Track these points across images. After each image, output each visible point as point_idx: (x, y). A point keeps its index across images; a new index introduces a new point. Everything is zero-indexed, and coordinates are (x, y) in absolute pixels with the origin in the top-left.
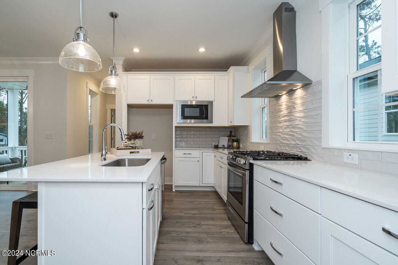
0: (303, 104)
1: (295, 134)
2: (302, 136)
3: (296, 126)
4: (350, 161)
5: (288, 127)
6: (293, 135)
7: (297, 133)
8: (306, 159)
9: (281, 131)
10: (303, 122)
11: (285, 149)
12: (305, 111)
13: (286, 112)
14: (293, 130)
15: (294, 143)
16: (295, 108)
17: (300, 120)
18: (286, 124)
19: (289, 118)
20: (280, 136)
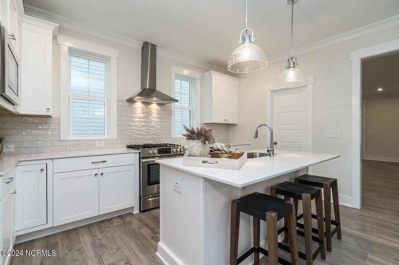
0: (158, 114)
1: (151, 131)
2: (157, 132)
3: (153, 126)
4: (184, 142)
5: (144, 126)
7: (154, 131)
9: (135, 128)
10: (158, 124)
11: (140, 141)
12: (159, 118)
13: (142, 115)
14: (150, 129)
15: (151, 137)
16: (151, 114)
17: (155, 123)
18: (141, 123)
19: (145, 120)
20: (134, 132)
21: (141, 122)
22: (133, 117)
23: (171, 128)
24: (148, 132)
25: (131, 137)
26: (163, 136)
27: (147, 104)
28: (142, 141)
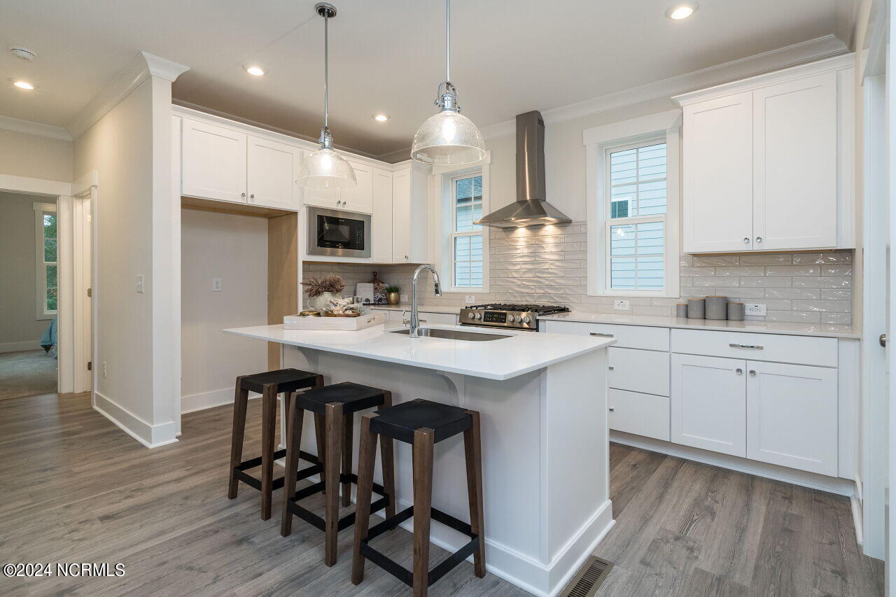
0: (557, 245)
1: (543, 280)
2: (557, 283)
3: (547, 271)
4: (621, 308)
5: (529, 271)
6: (540, 282)
7: (547, 279)
8: (564, 310)
9: (515, 275)
10: (557, 266)
11: (523, 299)
12: (561, 253)
13: (526, 251)
14: (540, 276)
15: (542, 291)
16: (543, 247)
17: (552, 264)
18: (526, 266)
19: (533, 259)
20: (513, 282)
21: (525, 263)
22: (513, 256)
23: (586, 272)
24: (538, 282)
25: (510, 291)
26: (567, 291)
27: (535, 228)
28: (528, 299)
